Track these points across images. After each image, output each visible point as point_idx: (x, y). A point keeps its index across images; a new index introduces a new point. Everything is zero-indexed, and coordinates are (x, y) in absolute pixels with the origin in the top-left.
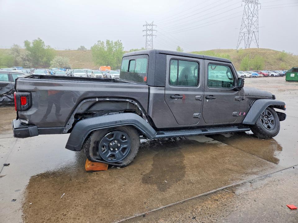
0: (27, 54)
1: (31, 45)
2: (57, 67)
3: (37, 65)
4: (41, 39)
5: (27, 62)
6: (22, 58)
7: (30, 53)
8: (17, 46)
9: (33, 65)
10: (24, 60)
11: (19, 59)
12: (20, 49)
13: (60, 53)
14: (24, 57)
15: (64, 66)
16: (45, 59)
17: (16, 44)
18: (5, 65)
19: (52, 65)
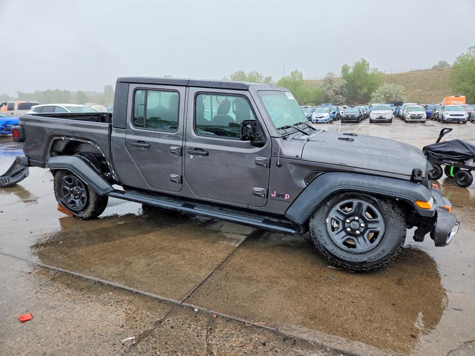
0: (341, 84)
1: (351, 71)
2: (380, 102)
3: (352, 100)
4: (366, 59)
5: (340, 96)
6: (334, 91)
7: (346, 82)
8: (331, 74)
9: (347, 100)
10: (337, 94)
11: (331, 93)
12: (334, 79)
13: (393, 79)
14: (337, 89)
15: (393, 100)
16: (365, 90)
17: (330, 72)
18: (313, 102)
19: (373, 99)
